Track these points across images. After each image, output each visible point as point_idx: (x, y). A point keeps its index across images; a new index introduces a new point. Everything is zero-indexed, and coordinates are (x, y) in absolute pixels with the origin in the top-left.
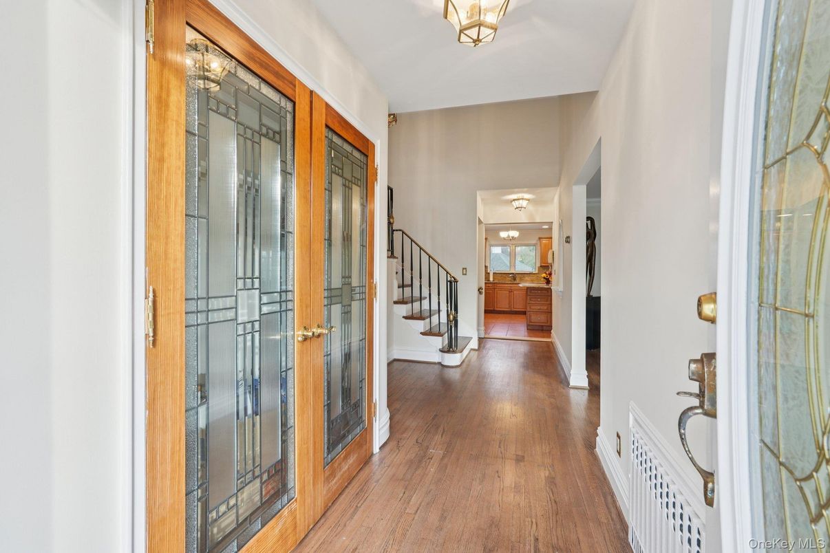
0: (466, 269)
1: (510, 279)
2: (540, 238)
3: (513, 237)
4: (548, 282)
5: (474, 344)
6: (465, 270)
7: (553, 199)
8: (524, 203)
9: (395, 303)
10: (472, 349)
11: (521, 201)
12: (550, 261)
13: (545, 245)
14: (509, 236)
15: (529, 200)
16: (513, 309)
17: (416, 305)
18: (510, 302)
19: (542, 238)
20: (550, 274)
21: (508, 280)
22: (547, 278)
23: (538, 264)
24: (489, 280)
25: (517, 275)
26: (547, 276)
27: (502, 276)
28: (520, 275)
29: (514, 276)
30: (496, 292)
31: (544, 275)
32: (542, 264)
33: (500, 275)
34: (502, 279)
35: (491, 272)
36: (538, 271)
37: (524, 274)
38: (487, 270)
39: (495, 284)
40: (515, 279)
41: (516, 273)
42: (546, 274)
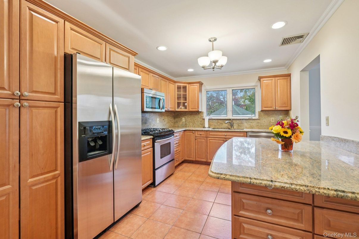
1: (227, 125)
2: (260, 78)
4: (288, 145)
13: (267, 85)
19: (262, 77)
20: (293, 127)
21: (225, 126)
22: (285, 135)
23: (258, 108)
24: (204, 127)
25: (234, 121)
26: (286, 132)
27: (218, 122)
28: (238, 121)
29: (231, 122)
30: (208, 142)
31: (277, 129)
32: (264, 109)
33: (217, 121)
34: (219, 125)
35: (207, 118)
36: (259, 116)
37: (243, 119)
38: (202, 115)
39: (208, 132)
40: (232, 126)
41: (233, 119)
42: (282, 125)
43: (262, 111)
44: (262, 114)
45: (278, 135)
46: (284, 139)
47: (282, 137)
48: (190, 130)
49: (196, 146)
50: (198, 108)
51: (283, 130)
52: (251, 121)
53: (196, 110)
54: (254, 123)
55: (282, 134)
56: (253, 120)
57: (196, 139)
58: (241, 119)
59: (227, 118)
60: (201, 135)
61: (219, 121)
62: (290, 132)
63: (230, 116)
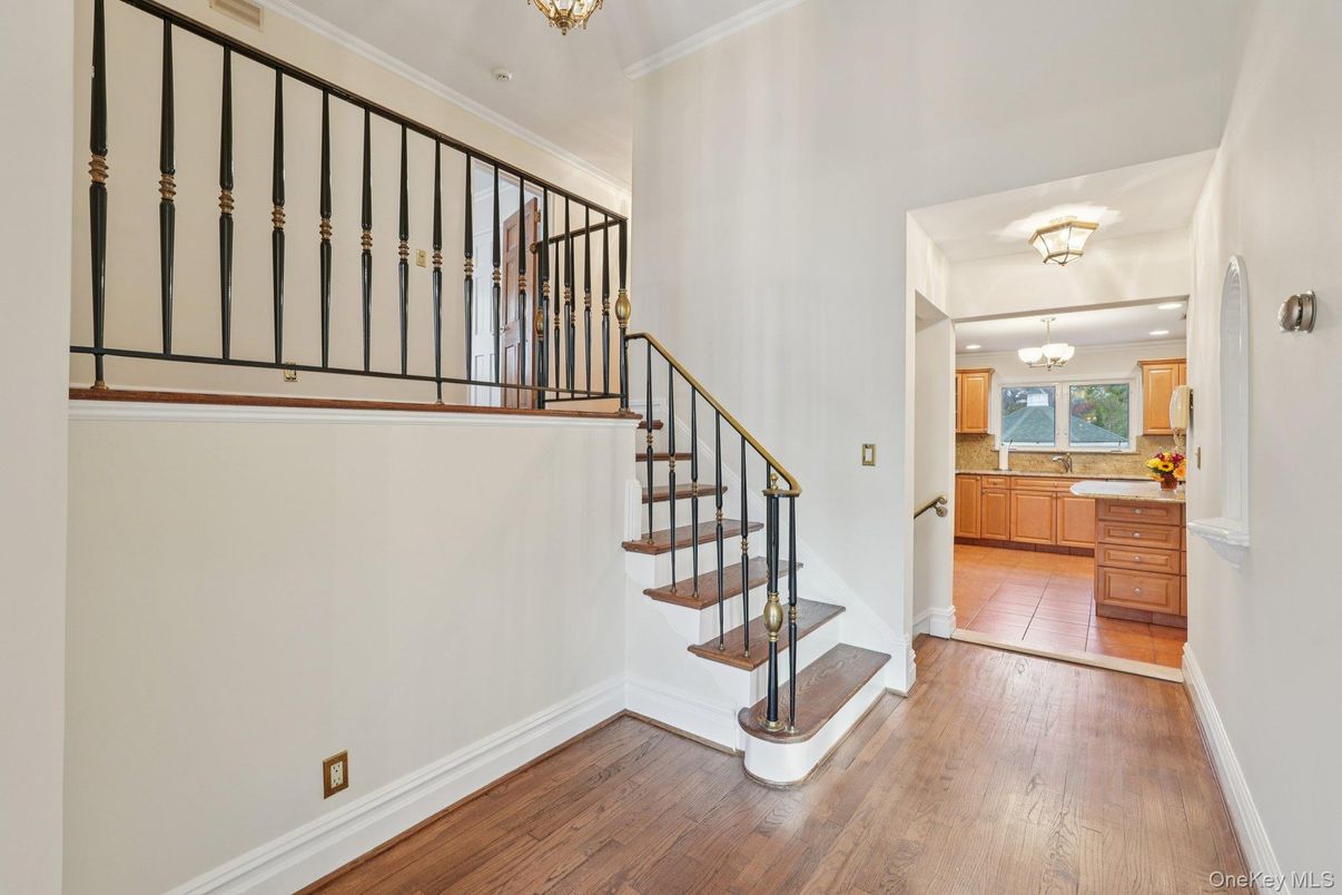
0: (872, 447)
1: (1054, 465)
2: (1142, 364)
3: (1055, 360)
4: (1169, 481)
5: (897, 675)
6: (869, 452)
7: (1187, 222)
8: (1077, 240)
9: (629, 547)
10: (888, 692)
11: (1064, 233)
12: (1177, 419)
13: (1159, 381)
14: (1044, 359)
15: (1093, 227)
16: (1062, 543)
17: (708, 551)
18: (1053, 523)
19: (1147, 363)
20: (1177, 460)
21: (1050, 467)
22: (1164, 469)
23: (1136, 429)
24: (998, 469)
25: (1073, 458)
26: (1166, 466)
27: (1033, 459)
28: (1083, 457)
29: (1066, 460)
30: (1013, 499)
31: (1156, 462)
32: (1150, 431)
33: (1029, 455)
34: (1034, 466)
35: (1004, 448)
36: (1138, 446)
37: (1096, 454)
38: (992, 443)
39: (1013, 478)
40: (1068, 467)
41: (1071, 453)
42: (1162, 458)
43: (1145, 435)
44: (1146, 442)
45: (1156, 470)
46: (1163, 474)
47: (1161, 471)
48: (969, 474)
49: (984, 509)
50: (985, 425)
51: (1163, 463)
52: (1118, 458)
53: (981, 430)
54: (1125, 463)
55: (1161, 468)
56: (1123, 454)
57: (982, 494)
58: (1091, 453)
59: (1055, 450)
60: (995, 484)
61: (1036, 456)
62: (1171, 466)
63: (1062, 444)
